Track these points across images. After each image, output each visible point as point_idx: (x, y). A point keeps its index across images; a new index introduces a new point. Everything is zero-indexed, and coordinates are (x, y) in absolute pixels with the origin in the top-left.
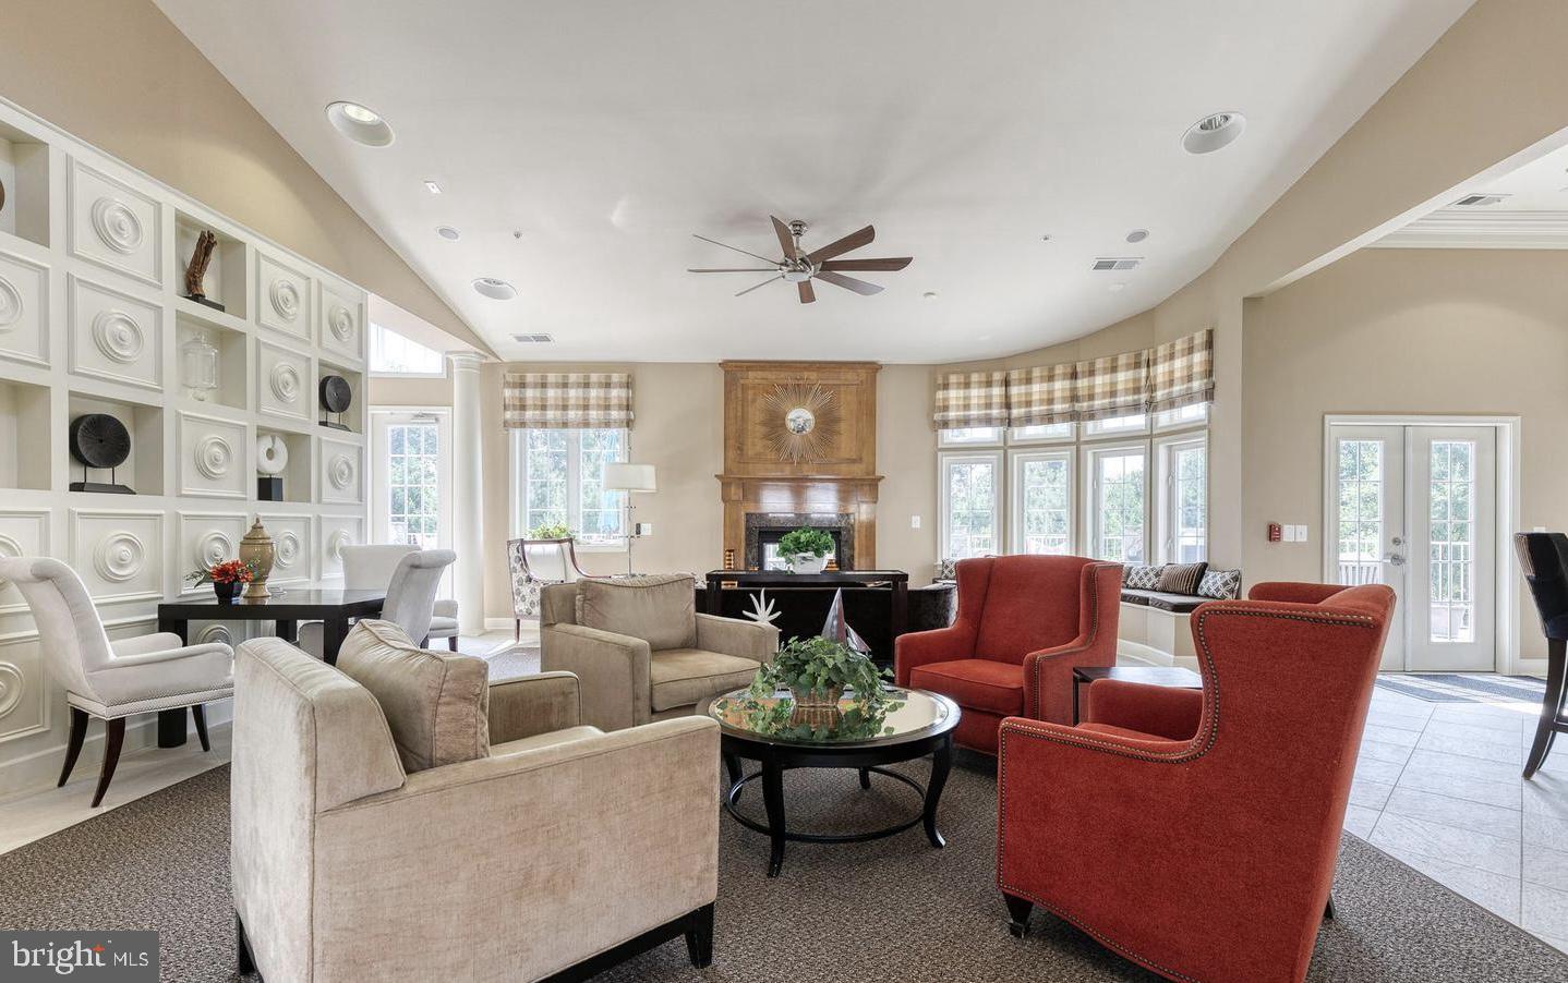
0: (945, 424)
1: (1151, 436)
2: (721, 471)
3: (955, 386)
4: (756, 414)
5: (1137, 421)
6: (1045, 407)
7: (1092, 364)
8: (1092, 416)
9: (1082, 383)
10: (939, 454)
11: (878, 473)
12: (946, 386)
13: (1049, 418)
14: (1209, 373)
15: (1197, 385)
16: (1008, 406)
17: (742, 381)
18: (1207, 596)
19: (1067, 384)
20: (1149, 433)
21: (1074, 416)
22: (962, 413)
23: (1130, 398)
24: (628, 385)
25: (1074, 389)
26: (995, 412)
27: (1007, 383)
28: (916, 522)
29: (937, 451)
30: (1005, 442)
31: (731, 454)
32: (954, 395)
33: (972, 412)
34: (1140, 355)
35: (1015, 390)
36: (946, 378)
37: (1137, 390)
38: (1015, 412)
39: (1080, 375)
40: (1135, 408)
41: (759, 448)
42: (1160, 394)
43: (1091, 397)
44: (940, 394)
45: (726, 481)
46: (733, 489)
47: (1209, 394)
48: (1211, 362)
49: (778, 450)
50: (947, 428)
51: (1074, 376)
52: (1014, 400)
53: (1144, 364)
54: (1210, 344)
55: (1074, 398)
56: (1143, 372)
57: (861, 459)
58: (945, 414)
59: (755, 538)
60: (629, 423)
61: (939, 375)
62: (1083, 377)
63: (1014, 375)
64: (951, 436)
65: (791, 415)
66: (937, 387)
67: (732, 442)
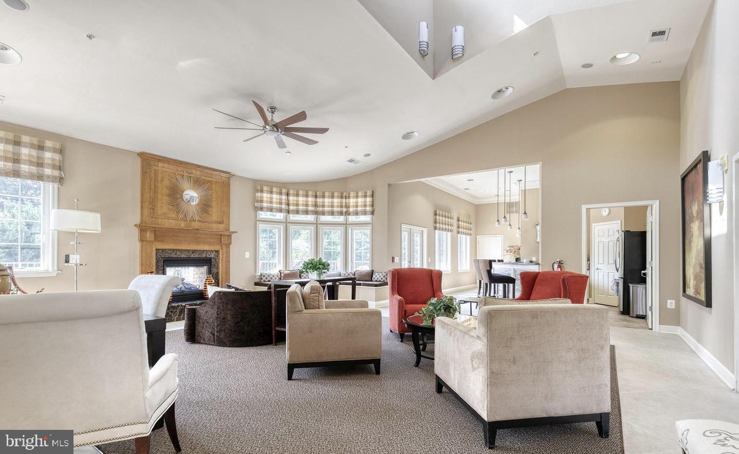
0: (262, 209)
1: (346, 224)
2: (138, 221)
3: (266, 192)
4: (163, 189)
5: (341, 219)
6: (305, 208)
7: (324, 193)
8: (323, 213)
9: (320, 200)
10: (258, 222)
11: (231, 230)
12: (262, 191)
13: (306, 212)
14: (373, 206)
15: (368, 209)
16: (288, 205)
17: (155, 168)
18: (376, 281)
19: (313, 199)
20: (345, 223)
21: (316, 213)
22: (269, 205)
23: (339, 209)
24: (61, 151)
25: (316, 202)
26: (284, 206)
27: (288, 195)
28: (247, 255)
29: (256, 221)
30: (286, 220)
31: (146, 212)
32: (266, 196)
33: (274, 205)
34: (343, 194)
35: (291, 198)
36: (262, 187)
37: (341, 207)
38: (291, 208)
39: (318, 197)
40: (341, 213)
41: (165, 210)
42: (351, 210)
43: (323, 206)
44: (259, 194)
45: (142, 228)
46: (148, 234)
47: (373, 213)
48: (373, 202)
49: (178, 212)
50: (262, 211)
51: (316, 197)
52: (291, 202)
53: (344, 197)
54: (373, 196)
55: (316, 205)
56: (344, 200)
57: (223, 222)
58: (261, 204)
59: (161, 264)
60: (61, 180)
61: (259, 185)
62: (320, 198)
63: (291, 192)
64: (263, 215)
65: (186, 192)
66: (257, 191)
67: (147, 204)
